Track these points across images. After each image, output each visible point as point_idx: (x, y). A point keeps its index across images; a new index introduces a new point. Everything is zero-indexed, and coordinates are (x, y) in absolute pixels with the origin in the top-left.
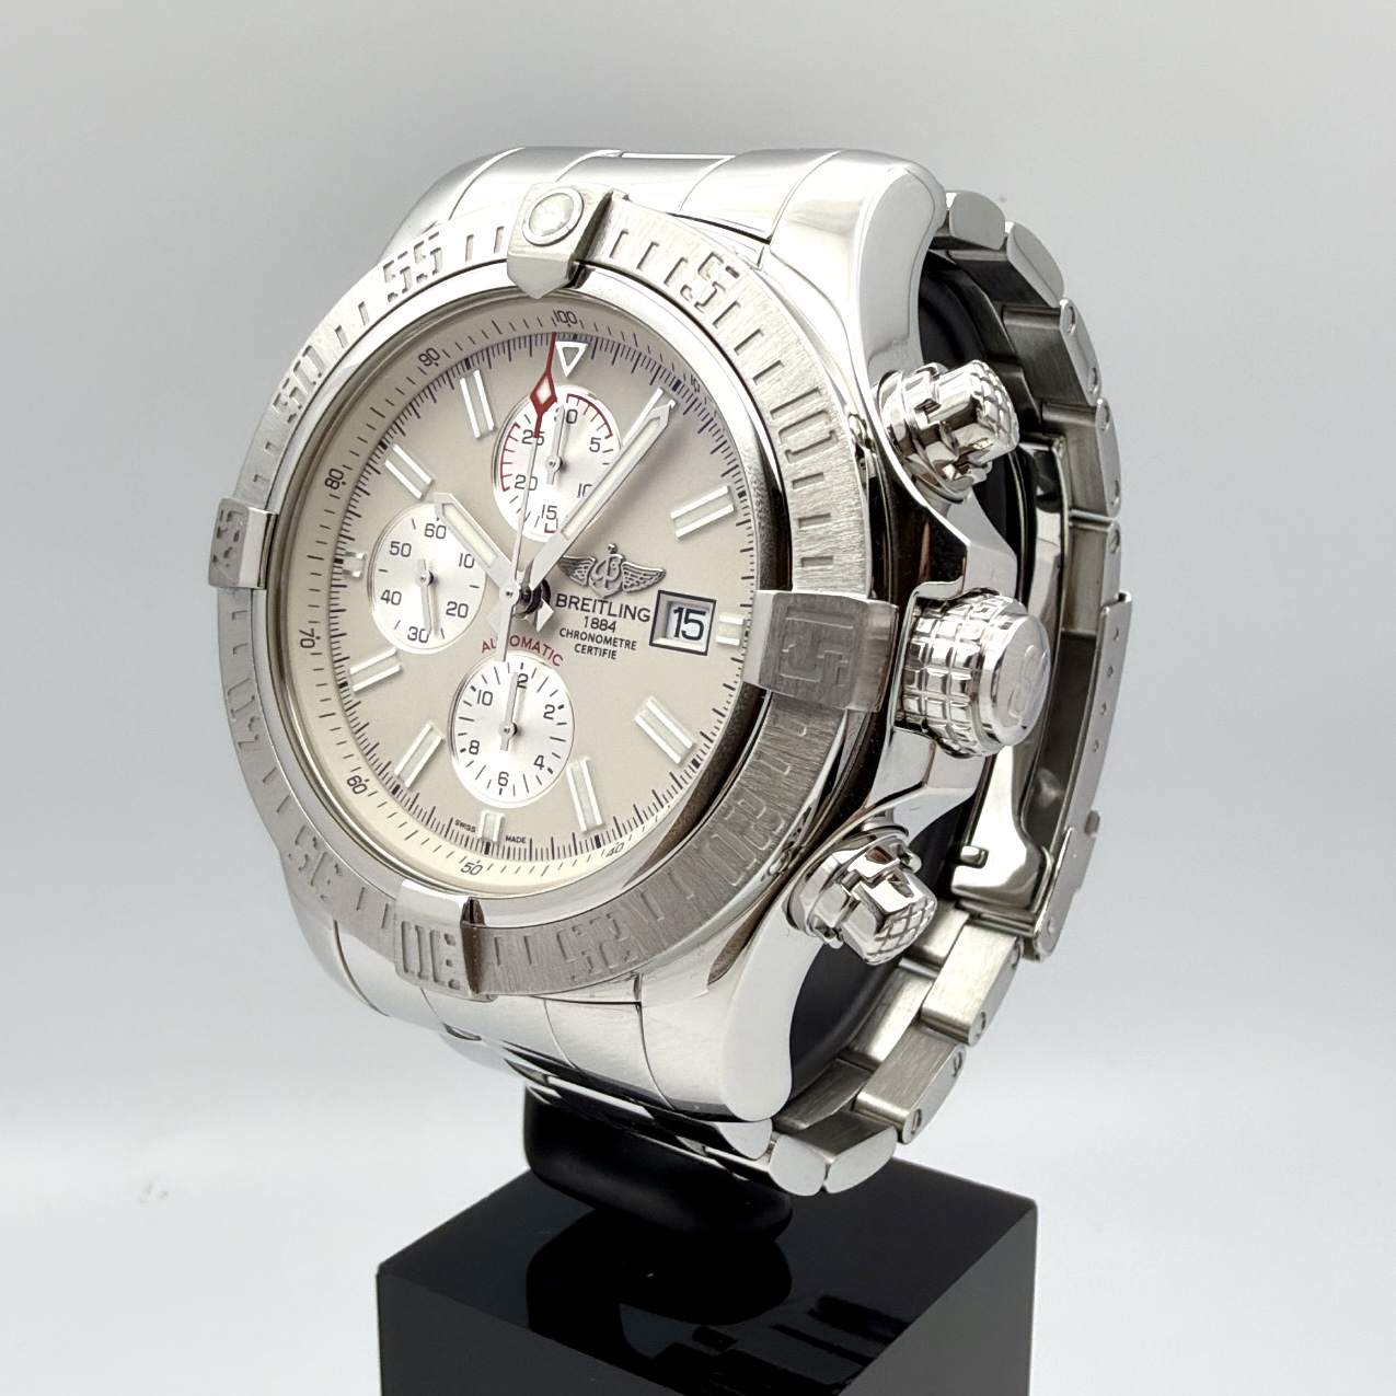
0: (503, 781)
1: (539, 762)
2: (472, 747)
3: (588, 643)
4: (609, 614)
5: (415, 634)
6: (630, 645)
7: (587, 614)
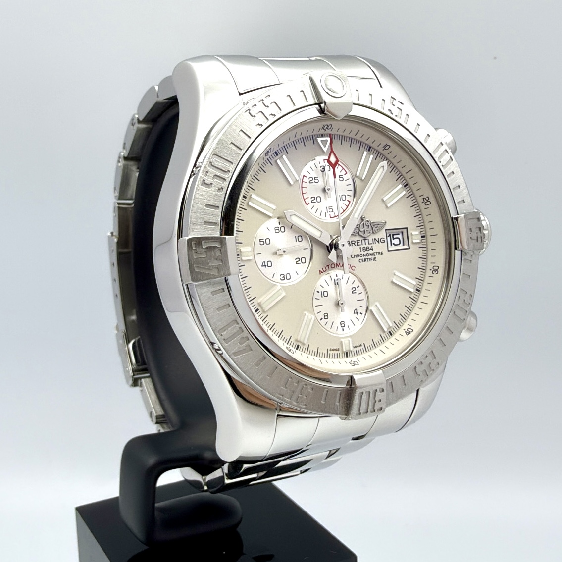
0: (343, 325)
1: (356, 312)
2: (325, 316)
3: (363, 258)
4: (369, 244)
5: (284, 277)
6: (381, 253)
7: (359, 246)
